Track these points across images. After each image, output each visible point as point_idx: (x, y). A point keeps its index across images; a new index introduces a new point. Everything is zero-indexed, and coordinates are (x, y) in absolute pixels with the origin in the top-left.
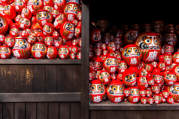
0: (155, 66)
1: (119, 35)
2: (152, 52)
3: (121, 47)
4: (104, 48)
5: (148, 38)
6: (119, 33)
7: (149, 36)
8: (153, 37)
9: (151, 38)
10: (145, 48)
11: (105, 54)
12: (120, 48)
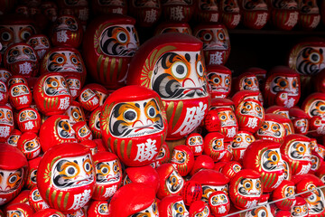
0: (199, 149)
1: (69, 33)
2: (194, 109)
3: (83, 88)
4: (24, 100)
5: (180, 58)
6: (64, 26)
7: (182, 54)
8: (193, 54)
9: (188, 57)
10: (171, 94)
11: (29, 126)
12: (79, 92)
